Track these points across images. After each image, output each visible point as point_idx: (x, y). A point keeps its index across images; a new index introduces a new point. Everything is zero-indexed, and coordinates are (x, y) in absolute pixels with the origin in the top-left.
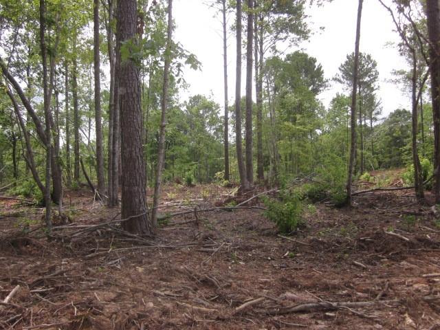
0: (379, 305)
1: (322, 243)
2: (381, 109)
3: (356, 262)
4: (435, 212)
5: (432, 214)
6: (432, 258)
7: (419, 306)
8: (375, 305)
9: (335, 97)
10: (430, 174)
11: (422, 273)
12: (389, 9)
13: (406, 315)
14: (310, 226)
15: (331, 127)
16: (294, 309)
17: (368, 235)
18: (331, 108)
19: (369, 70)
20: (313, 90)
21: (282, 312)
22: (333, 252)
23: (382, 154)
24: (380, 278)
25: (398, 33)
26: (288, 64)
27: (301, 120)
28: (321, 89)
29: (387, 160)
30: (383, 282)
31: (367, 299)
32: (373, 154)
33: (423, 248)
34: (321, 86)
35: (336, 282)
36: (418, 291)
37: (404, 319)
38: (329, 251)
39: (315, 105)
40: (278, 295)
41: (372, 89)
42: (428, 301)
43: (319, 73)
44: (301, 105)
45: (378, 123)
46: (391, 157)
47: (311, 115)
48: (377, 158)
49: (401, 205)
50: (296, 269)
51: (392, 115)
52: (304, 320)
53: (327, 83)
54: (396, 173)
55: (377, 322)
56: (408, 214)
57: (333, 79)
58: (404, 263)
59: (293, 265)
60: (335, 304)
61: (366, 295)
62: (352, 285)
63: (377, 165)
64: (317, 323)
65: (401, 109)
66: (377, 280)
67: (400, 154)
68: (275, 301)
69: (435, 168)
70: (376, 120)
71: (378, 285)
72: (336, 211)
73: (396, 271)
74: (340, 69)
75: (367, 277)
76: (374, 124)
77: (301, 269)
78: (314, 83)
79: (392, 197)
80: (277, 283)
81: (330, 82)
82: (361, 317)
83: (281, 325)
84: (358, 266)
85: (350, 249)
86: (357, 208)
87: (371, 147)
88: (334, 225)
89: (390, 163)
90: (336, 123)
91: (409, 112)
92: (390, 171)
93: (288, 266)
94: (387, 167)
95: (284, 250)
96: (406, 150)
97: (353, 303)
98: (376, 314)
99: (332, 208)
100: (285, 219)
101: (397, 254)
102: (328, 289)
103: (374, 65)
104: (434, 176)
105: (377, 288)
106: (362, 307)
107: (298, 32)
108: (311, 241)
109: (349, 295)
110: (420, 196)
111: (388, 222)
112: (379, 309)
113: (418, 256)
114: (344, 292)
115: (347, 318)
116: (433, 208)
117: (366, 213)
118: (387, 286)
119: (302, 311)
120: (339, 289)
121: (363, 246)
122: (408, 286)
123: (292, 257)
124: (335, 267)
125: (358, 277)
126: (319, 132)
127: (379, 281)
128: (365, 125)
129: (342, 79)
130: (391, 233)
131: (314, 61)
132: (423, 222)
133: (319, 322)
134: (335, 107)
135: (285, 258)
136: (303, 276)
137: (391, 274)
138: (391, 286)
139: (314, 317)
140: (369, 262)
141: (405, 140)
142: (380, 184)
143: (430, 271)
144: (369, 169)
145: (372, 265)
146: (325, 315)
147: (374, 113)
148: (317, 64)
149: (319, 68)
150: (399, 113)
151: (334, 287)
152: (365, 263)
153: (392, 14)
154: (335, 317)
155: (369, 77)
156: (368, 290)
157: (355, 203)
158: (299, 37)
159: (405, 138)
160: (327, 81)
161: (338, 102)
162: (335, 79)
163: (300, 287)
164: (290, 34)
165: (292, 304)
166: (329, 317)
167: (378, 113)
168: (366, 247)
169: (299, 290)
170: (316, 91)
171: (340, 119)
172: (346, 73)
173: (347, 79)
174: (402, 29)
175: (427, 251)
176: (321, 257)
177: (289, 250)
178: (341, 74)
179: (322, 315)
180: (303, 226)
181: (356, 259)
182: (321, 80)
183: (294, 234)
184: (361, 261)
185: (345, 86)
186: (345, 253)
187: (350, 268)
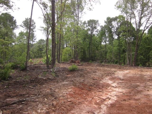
0: (38, 97)
1: (18, 82)
2: (36, 38)
3: (30, 87)
4: (52, 70)
5: (51, 71)
6: (51, 83)
7: (49, 96)
8: (36, 98)
9: (21, 32)
10: (50, 60)
11: (49, 87)
12: (41, 8)
13: (45, 98)
14: (13, 77)
15: (18, 42)
16: (10, 103)
17: (33, 78)
18: (19, 36)
19: (33, 25)
20: (12, 28)
21: (7, 105)
22: (22, 85)
23: (36, 53)
24: (38, 90)
25: (43, 16)
26: (2, 17)
27: (7, 39)
28: (15, 28)
29: (37, 55)
30: (38, 91)
31: (34, 96)
32: (33, 53)
33: (49, 81)
34: (15, 27)
35: (24, 93)
36: (48, 92)
37: (45, 99)
38: (21, 84)
39: (12, 34)
40: (4, 100)
41: (33, 31)
42: (50, 94)
43: (15, 22)
44: (7, 33)
45: (35, 43)
46: (38, 54)
47: (11, 38)
48: (34, 54)
49: (42, 69)
50: (10, 91)
51: (39, 41)
52: (15, 106)
53: (18, 27)
54: (40, 59)
55: (37, 102)
56: (45, 72)
57: (20, 25)
58: (44, 85)
59: (8, 90)
60: (24, 99)
61: (34, 95)
62: (29, 93)
63: (34, 57)
64: (19, 106)
65: (42, 39)
66: (36, 91)
67: (41, 54)
68: (4, 102)
69: (52, 58)
70: (34, 42)
71: (37, 92)
72: (22, 72)
73: (42, 88)
74: (23, 23)
75: (34, 91)
76: (34, 43)
77: (11, 91)
78: (13, 26)
79: (40, 67)
80: (3, 96)
81: (19, 26)
82: (33, 101)
83: (6, 109)
84: (31, 88)
85: (28, 83)
86: (29, 70)
87: (32, 51)
88: (22, 76)
89: (38, 56)
90: (20, 41)
91: (44, 40)
92: (38, 59)
93: (6, 91)
94: (37, 57)
95: (4, 86)
96: (43, 52)
97: (30, 98)
98: (37, 100)
99: (21, 71)
100: (4, 75)
101: (42, 83)
102: (22, 96)
103: (35, 23)
104: (52, 60)
105: (37, 93)
106: (33, 99)
107: (8, 6)
108: (14, 82)
109: (29, 96)
110: (48, 66)
111: (39, 74)
112: (38, 98)
113: (47, 83)
114: (27, 96)
115: (29, 102)
116: (51, 69)
117: (32, 72)
118: (39, 92)
119: (13, 104)
120: (25, 95)
121: (32, 82)
122: (45, 91)
123: (7, 88)
124: (23, 89)
125: (31, 91)
126: (13, 44)
127: (37, 91)
128: (31, 43)
129: (23, 26)
130: (40, 77)
131: (13, 18)
132: (48, 73)
133: (20, 105)
134: (20, 36)
135: (5, 88)
136: (13, 93)
137: (40, 89)
138: (41, 92)
139: (18, 104)
140: (34, 86)
141: (43, 49)
142: (35, 63)
143: (51, 87)
144: (32, 58)
145: (35, 87)
146: (22, 103)
147: (34, 39)
148: (14, 19)
149: (15, 21)
150: (41, 41)
151: (24, 95)
152: (33, 87)
153: (42, 10)
154: (25, 103)
155: (33, 27)
156: (34, 94)
157: (28, 69)
158: (8, 7)
159: (43, 48)
160: (18, 26)
161: (21, 34)
162: (21, 26)
163: (12, 96)
164: (4, 5)
165: (10, 102)
166: (23, 103)
167: (35, 40)
168: (33, 82)
169: (12, 98)
170: (13, 29)
171: (22, 40)
172: (25, 24)
173: (25, 27)
174: (45, 15)
175: (50, 82)
176: (18, 86)
177: (6, 85)
178: (23, 24)
179: (21, 103)
180: (10, 77)
181: (30, 86)
182: (15, 25)
183: (7, 80)
184: (31, 86)
185: (24, 29)
186: (26, 84)
187: (28, 89)
